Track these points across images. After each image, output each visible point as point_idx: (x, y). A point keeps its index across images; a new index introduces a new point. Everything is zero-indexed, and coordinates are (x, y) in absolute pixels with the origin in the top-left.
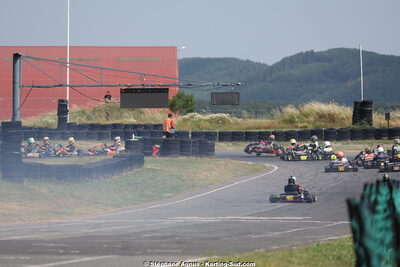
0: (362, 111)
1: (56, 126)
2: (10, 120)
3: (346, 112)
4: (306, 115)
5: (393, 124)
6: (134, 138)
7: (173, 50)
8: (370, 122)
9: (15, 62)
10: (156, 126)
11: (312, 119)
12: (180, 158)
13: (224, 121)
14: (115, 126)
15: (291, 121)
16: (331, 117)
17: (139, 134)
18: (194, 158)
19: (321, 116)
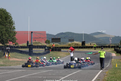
0: (83, 43)
1: (26, 46)
2: (30, 44)
3: (80, 43)
4: (73, 44)
5: (92, 45)
6: (46, 48)
7: (45, 32)
8: (85, 45)
9: (31, 33)
10: (45, 46)
11: (74, 45)
12: (55, 52)
13: (58, 45)
14: (38, 46)
15: (70, 45)
16: (77, 44)
17: (47, 47)
18: (57, 52)
19: (75, 44)
